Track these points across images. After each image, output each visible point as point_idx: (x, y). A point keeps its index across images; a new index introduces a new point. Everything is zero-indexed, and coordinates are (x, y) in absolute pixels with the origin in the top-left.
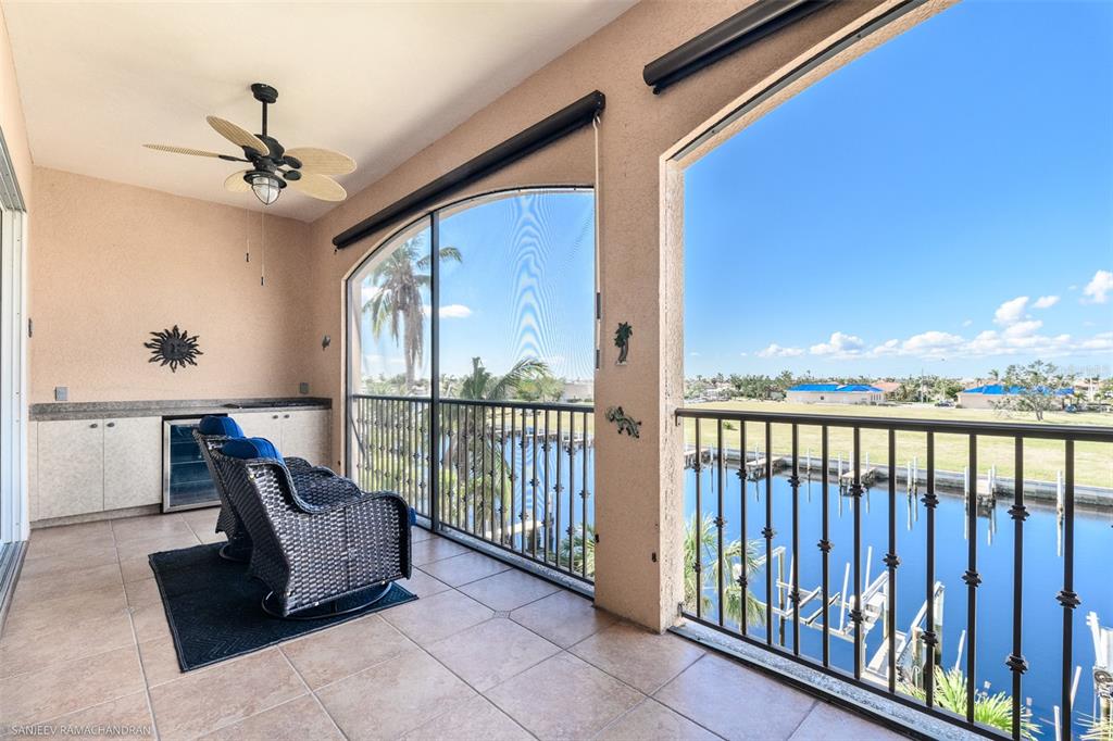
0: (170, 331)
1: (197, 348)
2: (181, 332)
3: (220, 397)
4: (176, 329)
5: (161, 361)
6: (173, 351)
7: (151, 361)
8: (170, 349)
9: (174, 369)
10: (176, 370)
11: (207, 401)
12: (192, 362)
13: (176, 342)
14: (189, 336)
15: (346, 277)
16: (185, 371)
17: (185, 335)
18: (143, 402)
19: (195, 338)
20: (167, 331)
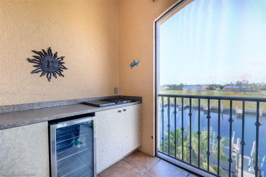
0: (46, 51)
1: (63, 65)
2: (53, 53)
3: (77, 98)
4: (50, 50)
5: (40, 73)
6: (48, 66)
7: (33, 72)
8: (46, 64)
9: (49, 79)
10: (51, 80)
11: (71, 101)
12: (61, 75)
13: (51, 59)
14: (59, 56)
15: (155, 20)
16: (56, 81)
17: (56, 55)
18: (28, 104)
19: (62, 58)
20: (43, 50)
